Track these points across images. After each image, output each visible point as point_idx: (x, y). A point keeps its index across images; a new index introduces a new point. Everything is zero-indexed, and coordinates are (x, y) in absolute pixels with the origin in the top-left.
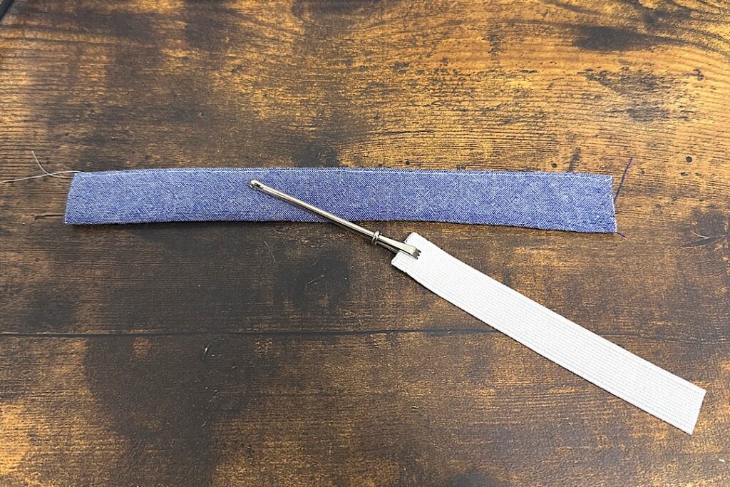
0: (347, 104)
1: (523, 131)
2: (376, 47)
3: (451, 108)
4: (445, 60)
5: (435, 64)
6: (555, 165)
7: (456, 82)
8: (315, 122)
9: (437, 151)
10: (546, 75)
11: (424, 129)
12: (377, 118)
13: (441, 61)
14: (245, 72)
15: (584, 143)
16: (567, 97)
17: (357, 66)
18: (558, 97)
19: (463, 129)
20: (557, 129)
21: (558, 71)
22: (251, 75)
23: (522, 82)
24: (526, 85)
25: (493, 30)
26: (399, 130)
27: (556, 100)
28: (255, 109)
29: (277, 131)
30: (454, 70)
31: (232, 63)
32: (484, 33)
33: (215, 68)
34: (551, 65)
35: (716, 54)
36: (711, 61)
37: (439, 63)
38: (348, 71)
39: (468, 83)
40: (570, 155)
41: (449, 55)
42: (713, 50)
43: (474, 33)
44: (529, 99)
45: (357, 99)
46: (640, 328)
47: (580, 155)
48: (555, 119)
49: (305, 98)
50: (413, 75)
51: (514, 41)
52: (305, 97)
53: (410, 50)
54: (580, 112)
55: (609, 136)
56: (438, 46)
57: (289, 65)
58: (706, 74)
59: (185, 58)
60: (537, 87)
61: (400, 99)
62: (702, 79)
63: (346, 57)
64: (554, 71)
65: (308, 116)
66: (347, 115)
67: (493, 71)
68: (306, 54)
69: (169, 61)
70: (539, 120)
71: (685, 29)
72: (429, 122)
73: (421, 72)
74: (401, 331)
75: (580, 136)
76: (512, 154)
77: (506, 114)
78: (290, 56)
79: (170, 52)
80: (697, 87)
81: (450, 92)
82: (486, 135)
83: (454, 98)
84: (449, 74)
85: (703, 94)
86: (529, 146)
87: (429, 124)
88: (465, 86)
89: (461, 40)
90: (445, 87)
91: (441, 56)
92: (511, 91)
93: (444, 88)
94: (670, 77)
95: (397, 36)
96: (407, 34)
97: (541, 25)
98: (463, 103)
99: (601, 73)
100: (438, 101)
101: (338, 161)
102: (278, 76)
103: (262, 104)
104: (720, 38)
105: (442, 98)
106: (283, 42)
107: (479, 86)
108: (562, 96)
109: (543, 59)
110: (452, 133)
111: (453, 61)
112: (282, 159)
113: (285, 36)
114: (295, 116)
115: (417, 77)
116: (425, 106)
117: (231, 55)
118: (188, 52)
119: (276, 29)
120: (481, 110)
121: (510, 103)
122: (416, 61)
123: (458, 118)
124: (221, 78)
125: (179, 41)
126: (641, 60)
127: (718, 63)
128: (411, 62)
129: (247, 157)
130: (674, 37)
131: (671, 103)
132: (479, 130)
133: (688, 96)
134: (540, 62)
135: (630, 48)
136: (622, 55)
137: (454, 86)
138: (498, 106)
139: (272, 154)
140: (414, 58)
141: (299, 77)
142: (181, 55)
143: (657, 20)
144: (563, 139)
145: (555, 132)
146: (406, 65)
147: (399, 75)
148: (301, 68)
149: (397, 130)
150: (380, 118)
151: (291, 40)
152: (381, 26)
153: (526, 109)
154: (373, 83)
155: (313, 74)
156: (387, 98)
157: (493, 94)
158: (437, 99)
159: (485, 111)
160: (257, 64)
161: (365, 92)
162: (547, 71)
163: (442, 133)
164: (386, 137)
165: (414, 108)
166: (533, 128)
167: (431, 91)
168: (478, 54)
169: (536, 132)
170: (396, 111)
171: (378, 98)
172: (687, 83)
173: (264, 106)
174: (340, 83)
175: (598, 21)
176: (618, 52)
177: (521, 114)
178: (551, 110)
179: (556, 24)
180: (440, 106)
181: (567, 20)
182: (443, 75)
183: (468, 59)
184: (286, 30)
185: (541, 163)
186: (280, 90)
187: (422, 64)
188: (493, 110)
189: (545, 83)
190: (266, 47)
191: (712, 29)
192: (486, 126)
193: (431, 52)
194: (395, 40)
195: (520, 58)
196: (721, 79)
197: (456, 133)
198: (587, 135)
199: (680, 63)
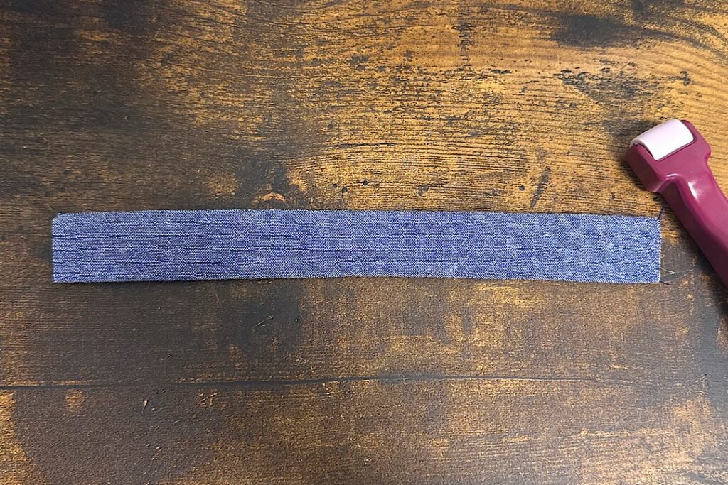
0: (297, 107)
1: (491, 146)
2: (331, 34)
3: (414, 115)
4: (408, 54)
5: (397, 58)
6: (522, 188)
7: (420, 83)
8: (261, 130)
9: (398, 168)
10: (519, 77)
11: (383, 141)
12: (331, 126)
13: (404, 55)
14: (177, 62)
15: (555, 161)
16: (540, 105)
17: (309, 58)
18: (531, 105)
19: (426, 142)
20: (527, 143)
21: (533, 72)
22: (184, 67)
23: (493, 85)
24: (497, 88)
25: (464, 17)
26: (356, 142)
27: (528, 107)
28: (191, 112)
29: (217, 141)
30: (419, 67)
31: (161, 50)
32: (454, 19)
33: (142, 57)
34: (525, 64)
35: (707, 53)
36: (701, 61)
37: (402, 57)
38: (299, 65)
39: (434, 85)
40: (538, 175)
41: (414, 48)
42: (705, 47)
43: (443, 20)
44: (499, 107)
45: (309, 102)
46: (597, 372)
47: (550, 176)
48: (525, 132)
49: (249, 99)
50: (373, 72)
51: (487, 31)
52: (249, 97)
53: (369, 39)
54: (553, 123)
55: (581, 154)
56: (402, 36)
57: (229, 55)
58: (694, 77)
59: (104, 43)
60: (509, 91)
61: (358, 103)
62: (688, 83)
63: (296, 46)
64: (528, 71)
65: (252, 122)
66: (297, 121)
67: (462, 70)
68: (249, 41)
69: (85, 46)
70: (509, 133)
71: (677, 19)
72: (389, 133)
73: (381, 69)
74: (355, 379)
75: (551, 152)
76: (479, 173)
77: (474, 125)
78: (230, 43)
79: (86, 35)
80: (682, 93)
81: (413, 95)
82: (452, 150)
83: (418, 102)
84: (414, 72)
85: (687, 102)
86: (496, 165)
87: (389, 135)
88: (430, 88)
89: (428, 28)
90: (408, 88)
91: (404, 49)
92: (480, 95)
93: (407, 90)
94: (653, 80)
95: (355, 20)
96: (367, 18)
97: (518, 12)
98: (428, 110)
99: (580, 75)
100: (400, 106)
101: (288, 179)
102: (217, 69)
103: (199, 106)
104: (713, 31)
105: (405, 103)
106: (222, 23)
107: (445, 89)
108: (536, 103)
109: (517, 56)
110: (414, 146)
111: (418, 55)
112: (224, 176)
113: (223, 15)
114: (237, 122)
115: (377, 75)
116: (385, 112)
117: (159, 40)
118: (108, 35)
119: (212, 6)
120: (448, 118)
121: (478, 110)
122: (377, 54)
123: (422, 128)
124: (149, 71)
125: (96, 20)
126: (625, 59)
127: (708, 64)
128: (371, 55)
129: (184, 174)
130: (663, 29)
131: (651, 114)
132: (444, 144)
133: (670, 105)
134: (514, 60)
135: (614, 44)
136: (604, 53)
137: (419, 88)
138: (466, 115)
139: (213, 170)
140: (375, 50)
141: (241, 71)
142: (99, 39)
143: (647, 6)
144: (532, 156)
145: (525, 148)
146: (365, 59)
147: (357, 72)
148: (243, 59)
149: (353, 142)
150: (335, 126)
151: (231, 22)
152: (337, 6)
153: (495, 119)
154: (328, 82)
155: (258, 67)
156: (343, 101)
157: (460, 99)
158: (398, 103)
159: (452, 120)
160: (191, 52)
161: (318, 93)
162: (521, 72)
163: (404, 146)
164: (342, 150)
165: (373, 114)
166: (502, 142)
167: (393, 93)
168: (447, 47)
169: (505, 147)
170: (353, 118)
171: (333, 101)
172: (672, 89)
173: (201, 108)
174: (289, 81)
175: (581, 7)
176: (600, 48)
177: (490, 124)
178: (522, 120)
179: (534, 11)
180: (402, 112)
181: (547, 5)
182: (406, 73)
183: (434, 54)
184: (224, 8)
185: (508, 185)
186: (220, 88)
187: (384, 58)
188: (459, 119)
189: (518, 86)
190: (201, 30)
191: (706, 19)
192: (452, 139)
193: (394, 43)
194: (352, 26)
195: (493, 54)
196: (709, 84)
197: (419, 147)
198: (558, 151)
199: (666, 63)
